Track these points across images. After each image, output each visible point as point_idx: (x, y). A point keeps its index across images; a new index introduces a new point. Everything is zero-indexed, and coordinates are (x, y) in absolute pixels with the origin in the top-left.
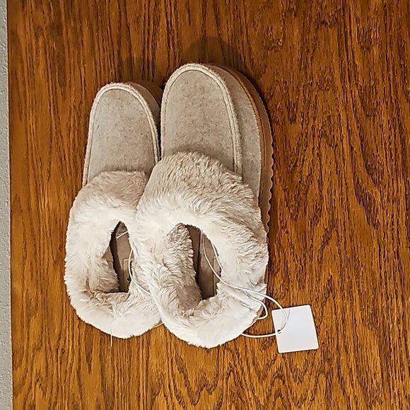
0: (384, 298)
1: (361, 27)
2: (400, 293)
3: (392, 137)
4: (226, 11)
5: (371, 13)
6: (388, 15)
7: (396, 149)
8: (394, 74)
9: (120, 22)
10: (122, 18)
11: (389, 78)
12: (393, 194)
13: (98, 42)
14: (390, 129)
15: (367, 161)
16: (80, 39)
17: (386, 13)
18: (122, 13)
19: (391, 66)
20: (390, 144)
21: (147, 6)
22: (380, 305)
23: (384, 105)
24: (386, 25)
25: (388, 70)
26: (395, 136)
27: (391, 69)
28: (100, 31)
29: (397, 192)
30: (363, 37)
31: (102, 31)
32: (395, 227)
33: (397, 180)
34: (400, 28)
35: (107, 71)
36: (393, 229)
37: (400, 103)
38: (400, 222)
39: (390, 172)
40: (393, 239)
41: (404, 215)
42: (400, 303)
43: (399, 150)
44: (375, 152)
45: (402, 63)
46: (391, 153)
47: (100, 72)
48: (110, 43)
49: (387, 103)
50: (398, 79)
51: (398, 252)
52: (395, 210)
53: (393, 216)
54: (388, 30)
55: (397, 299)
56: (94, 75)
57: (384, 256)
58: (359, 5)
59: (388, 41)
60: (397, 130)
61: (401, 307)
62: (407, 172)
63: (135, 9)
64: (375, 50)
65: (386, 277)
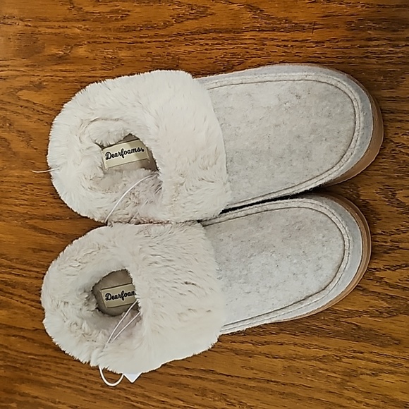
0: (367, 60)
1: (100, 67)
2: (363, 43)
3: (202, 42)
4: (52, 206)
5: (91, 56)
6: (96, 40)
7: (213, 39)
8: (146, 37)
9: (29, 339)
10: (25, 335)
11: (149, 42)
12: (256, 44)
13: (40, 375)
14: (194, 44)
15: (219, 69)
16: (30, 400)
17: (95, 42)
18: (22, 334)
19: (139, 40)
20: (207, 44)
21: (23, 301)
22: (374, 67)
23: (171, 49)
24: (104, 43)
25: (141, 43)
26: (201, 39)
27: (142, 40)
28: (31, 369)
29: (254, 39)
30: (109, 65)
31: (30, 366)
32: (289, 44)
33: (243, 39)
34: (110, 29)
35: (69, 372)
36: (292, 46)
37: (172, 32)
38: (286, 38)
39: (233, 46)
40: (302, 47)
41: (279, 34)
42: (374, 43)
43: (214, 35)
44: (212, 61)
45: (139, 29)
46: (216, 44)
47: (68, 382)
48: (44, 358)
49: (170, 46)
50: (151, 33)
51: (317, 42)
52: (272, 43)
53: (278, 46)
54: (109, 41)
55: (369, 47)
56: (69, 391)
57: (319, 57)
58: (82, 67)
59: (118, 41)
60: (196, 37)
61: (378, 42)
62: (237, 29)
63: (22, 316)
64: (122, 54)
65: (342, 58)
